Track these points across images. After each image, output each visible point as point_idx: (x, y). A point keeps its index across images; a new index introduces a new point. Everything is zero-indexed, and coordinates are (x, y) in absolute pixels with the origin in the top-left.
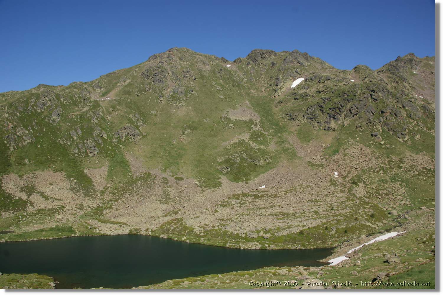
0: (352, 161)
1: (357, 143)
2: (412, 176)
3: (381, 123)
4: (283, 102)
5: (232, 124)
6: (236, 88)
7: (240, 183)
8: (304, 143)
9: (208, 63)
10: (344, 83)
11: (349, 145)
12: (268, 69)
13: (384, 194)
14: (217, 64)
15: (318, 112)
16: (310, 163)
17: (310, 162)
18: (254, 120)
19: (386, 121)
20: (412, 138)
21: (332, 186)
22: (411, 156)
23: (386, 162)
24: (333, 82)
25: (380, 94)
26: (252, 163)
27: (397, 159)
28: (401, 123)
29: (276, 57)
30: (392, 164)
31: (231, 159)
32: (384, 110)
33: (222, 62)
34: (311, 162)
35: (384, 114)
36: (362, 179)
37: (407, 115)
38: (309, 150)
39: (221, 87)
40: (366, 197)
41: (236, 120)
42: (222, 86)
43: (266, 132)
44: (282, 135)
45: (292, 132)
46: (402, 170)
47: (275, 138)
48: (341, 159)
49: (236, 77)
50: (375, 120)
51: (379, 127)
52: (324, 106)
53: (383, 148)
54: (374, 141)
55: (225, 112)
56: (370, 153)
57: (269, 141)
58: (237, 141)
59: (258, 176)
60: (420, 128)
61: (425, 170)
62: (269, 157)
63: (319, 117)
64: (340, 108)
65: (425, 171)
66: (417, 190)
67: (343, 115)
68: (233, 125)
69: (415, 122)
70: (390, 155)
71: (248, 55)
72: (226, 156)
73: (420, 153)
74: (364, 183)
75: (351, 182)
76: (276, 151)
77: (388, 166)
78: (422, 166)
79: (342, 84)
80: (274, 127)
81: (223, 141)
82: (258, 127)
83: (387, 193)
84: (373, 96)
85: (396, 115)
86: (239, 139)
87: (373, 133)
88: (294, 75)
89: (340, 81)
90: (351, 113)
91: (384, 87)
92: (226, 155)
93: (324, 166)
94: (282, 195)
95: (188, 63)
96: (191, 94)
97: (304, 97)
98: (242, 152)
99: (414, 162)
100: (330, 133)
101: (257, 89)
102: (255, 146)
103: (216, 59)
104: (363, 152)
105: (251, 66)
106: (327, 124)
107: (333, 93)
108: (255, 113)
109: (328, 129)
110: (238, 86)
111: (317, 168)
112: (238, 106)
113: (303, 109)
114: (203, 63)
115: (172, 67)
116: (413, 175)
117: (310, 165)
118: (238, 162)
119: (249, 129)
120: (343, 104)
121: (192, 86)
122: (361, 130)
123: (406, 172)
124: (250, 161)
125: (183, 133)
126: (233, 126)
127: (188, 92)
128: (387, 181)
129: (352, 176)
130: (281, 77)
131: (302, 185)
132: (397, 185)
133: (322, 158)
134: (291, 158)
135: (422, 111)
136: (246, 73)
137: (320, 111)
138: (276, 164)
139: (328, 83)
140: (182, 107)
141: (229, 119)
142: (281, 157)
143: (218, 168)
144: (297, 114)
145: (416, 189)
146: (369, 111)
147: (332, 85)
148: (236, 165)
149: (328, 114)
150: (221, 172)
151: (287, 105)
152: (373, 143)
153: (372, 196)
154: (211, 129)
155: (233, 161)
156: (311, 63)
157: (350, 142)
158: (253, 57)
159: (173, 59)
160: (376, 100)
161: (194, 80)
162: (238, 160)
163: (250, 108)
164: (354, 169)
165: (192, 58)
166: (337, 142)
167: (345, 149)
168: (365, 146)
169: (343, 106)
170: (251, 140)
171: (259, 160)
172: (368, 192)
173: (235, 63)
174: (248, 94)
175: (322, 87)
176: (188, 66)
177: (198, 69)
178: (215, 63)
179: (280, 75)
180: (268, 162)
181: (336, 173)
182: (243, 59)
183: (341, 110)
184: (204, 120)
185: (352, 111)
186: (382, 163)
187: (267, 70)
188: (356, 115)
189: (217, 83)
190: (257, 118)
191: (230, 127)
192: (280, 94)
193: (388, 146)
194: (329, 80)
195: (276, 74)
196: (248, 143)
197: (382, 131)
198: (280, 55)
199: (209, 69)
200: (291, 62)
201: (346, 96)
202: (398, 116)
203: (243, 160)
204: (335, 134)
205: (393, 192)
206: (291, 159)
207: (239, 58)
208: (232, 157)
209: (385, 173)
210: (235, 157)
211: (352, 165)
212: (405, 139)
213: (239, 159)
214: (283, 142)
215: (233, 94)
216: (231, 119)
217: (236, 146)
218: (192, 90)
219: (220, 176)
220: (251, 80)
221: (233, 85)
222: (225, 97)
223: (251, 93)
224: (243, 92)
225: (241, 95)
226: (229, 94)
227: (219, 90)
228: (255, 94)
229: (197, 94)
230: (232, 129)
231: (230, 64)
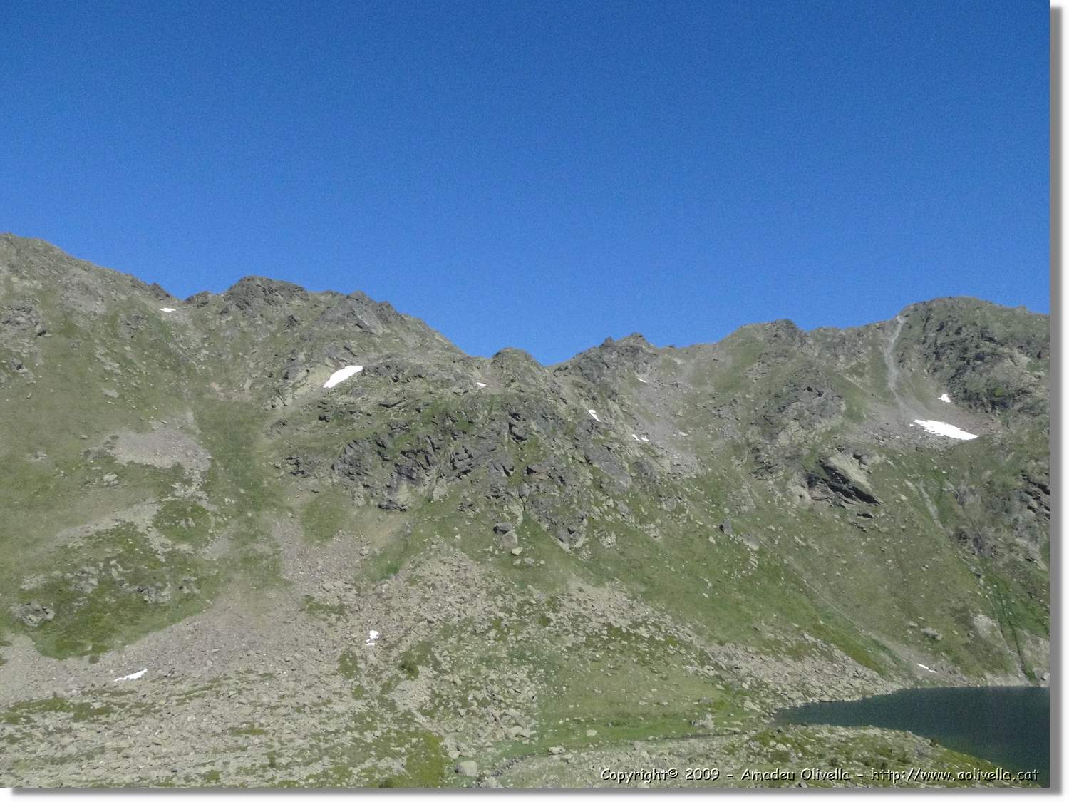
3: (524, 499)
4: (289, 423)
5: (115, 476)
6: (170, 374)
7: (71, 661)
8: (313, 541)
9: (101, 293)
12: (276, 332)
14: (129, 301)
15: (371, 459)
16: (308, 602)
17: (309, 598)
18: (187, 468)
19: (535, 494)
20: (594, 543)
22: (580, 590)
24: (429, 383)
26: (134, 596)
27: (544, 598)
28: (572, 502)
29: (304, 304)
31: (67, 583)
32: (534, 467)
33: (153, 296)
34: (313, 599)
35: (534, 476)
36: (432, 654)
37: (594, 480)
39: (121, 366)
41: (131, 462)
42: (125, 362)
43: (215, 503)
44: (258, 515)
45: (291, 509)
46: (547, 628)
47: (234, 522)
49: (176, 343)
50: (510, 491)
51: (517, 510)
52: (390, 445)
55: (106, 439)
57: (210, 531)
58: (111, 525)
59: (138, 637)
60: (619, 516)
62: (193, 579)
63: (370, 473)
64: (428, 453)
67: (434, 470)
68: (115, 479)
69: (611, 500)
72: (57, 573)
73: (607, 584)
76: (222, 560)
80: (242, 491)
81: (69, 524)
82: (193, 488)
84: (513, 428)
85: (562, 481)
86: (117, 520)
87: (498, 525)
88: (338, 355)
89: (447, 384)
90: (454, 468)
92: (57, 569)
93: (347, 611)
95: (37, 285)
96: (14, 374)
97: (345, 414)
98: (113, 562)
99: (584, 608)
100: (391, 516)
101: (230, 382)
102: (163, 545)
103: (135, 285)
104: (463, 576)
105: (231, 317)
106: (389, 493)
107: (418, 411)
108: (199, 448)
109: (388, 507)
110: (175, 369)
111: (324, 616)
112: (156, 425)
113: (335, 447)
114: (86, 289)
117: (308, 606)
118: (89, 590)
119: (161, 493)
120: (437, 443)
121: (25, 351)
122: (471, 513)
123: (557, 635)
124: (131, 589)
126: (116, 482)
130: (301, 357)
131: (249, 671)
132: (522, 675)
133: (349, 586)
134: (257, 583)
135: (633, 474)
136: (212, 335)
137: (376, 456)
138: (208, 601)
139: (417, 386)
141: (108, 461)
142: (230, 580)
143: (15, 608)
144: (316, 460)
146: (498, 465)
147: (423, 391)
148: (79, 602)
149: (396, 465)
150: (20, 625)
151: (295, 434)
152: (494, 551)
154: (40, 485)
155: (72, 589)
156: (392, 330)
157: (434, 546)
158: (242, 296)
160: (521, 439)
162: (92, 585)
163: (190, 432)
164: (425, 623)
165: (56, 273)
166: (402, 543)
167: (416, 563)
169: (438, 448)
170: (155, 525)
171: (157, 588)
173: (190, 305)
174: (199, 394)
175: (396, 394)
176: (31, 293)
177: (61, 305)
179: (302, 351)
180: (188, 594)
181: (374, 634)
182: (213, 297)
183: (430, 458)
184: (29, 455)
185: (456, 461)
186: (501, 609)
187: (274, 334)
188: (465, 473)
189: (112, 352)
190: (199, 463)
191: (105, 484)
192: (289, 400)
193: (529, 561)
194: (420, 377)
195: (293, 348)
196: (143, 534)
197: (524, 521)
198: (316, 299)
199: (100, 311)
200: (340, 321)
201: (449, 423)
202: (568, 483)
203: (107, 585)
204: (404, 519)
206: (258, 587)
207: (204, 294)
208: (71, 576)
210: (85, 575)
211: (422, 613)
212: (577, 545)
213: (94, 582)
214: (254, 537)
215: (153, 388)
216: (116, 459)
217: (101, 542)
218: (20, 363)
219: (9, 636)
220: (220, 356)
221: (162, 364)
222: (124, 395)
223: (210, 391)
224: (186, 387)
225: (178, 395)
226: (140, 387)
227: (111, 374)
228: (220, 393)
229: (32, 375)
230: (109, 488)
231: (173, 306)
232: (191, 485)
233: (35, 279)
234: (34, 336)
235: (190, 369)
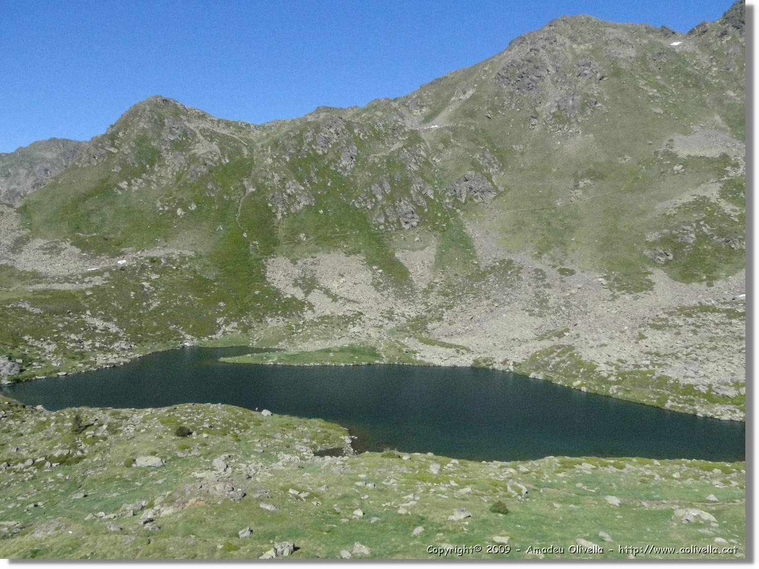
5: (681, 166)
6: (693, 90)
7: (695, 285)
9: (630, 42)
18: (731, 155)
26: (723, 244)
31: (676, 237)
33: (662, 36)
39: (658, 90)
41: (689, 156)
42: (661, 88)
49: (692, 67)
55: (666, 142)
58: (691, 199)
59: (736, 272)
68: (682, 168)
71: (725, 14)
72: (666, 231)
81: (660, 200)
82: (741, 169)
86: (694, 195)
92: (665, 228)
96: (594, 108)
98: (702, 223)
101: (741, 89)
102: (733, 210)
105: (730, 37)
108: (735, 141)
110: (696, 86)
112: (695, 128)
114: (620, 42)
115: (555, 57)
118: (691, 241)
119: (718, 175)
121: (596, 92)
124: (720, 240)
125: (576, 186)
126: (683, 170)
127: (588, 106)
140: (573, 135)
141: (673, 157)
143: (647, 253)
148: (687, 249)
150: (654, 263)
154: (633, 177)
155: (680, 240)
159: (558, 40)
162: (692, 238)
163: (722, 130)
165: (597, 35)
170: (722, 197)
171: (740, 239)
173: (692, 36)
174: (720, 101)
177: (608, 56)
182: (711, 25)
184: (620, 158)
189: (649, 81)
190: (738, 151)
191: (676, 172)
196: (715, 204)
199: (633, 55)
203: (702, 238)
208: (677, 232)
210: (685, 231)
213: (693, 235)
215: (684, 102)
216: (677, 155)
217: (688, 210)
218: (596, 100)
219: (650, 269)
221: (685, 84)
222: (666, 111)
223: (727, 98)
224: (708, 97)
225: (704, 105)
226: (675, 103)
227: (653, 97)
228: (736, 98)
229: (604, 108)
230: (679, 175)
231: (679, 40)
232: (739, 168)
234: (597, 81)
235: (707, 84)
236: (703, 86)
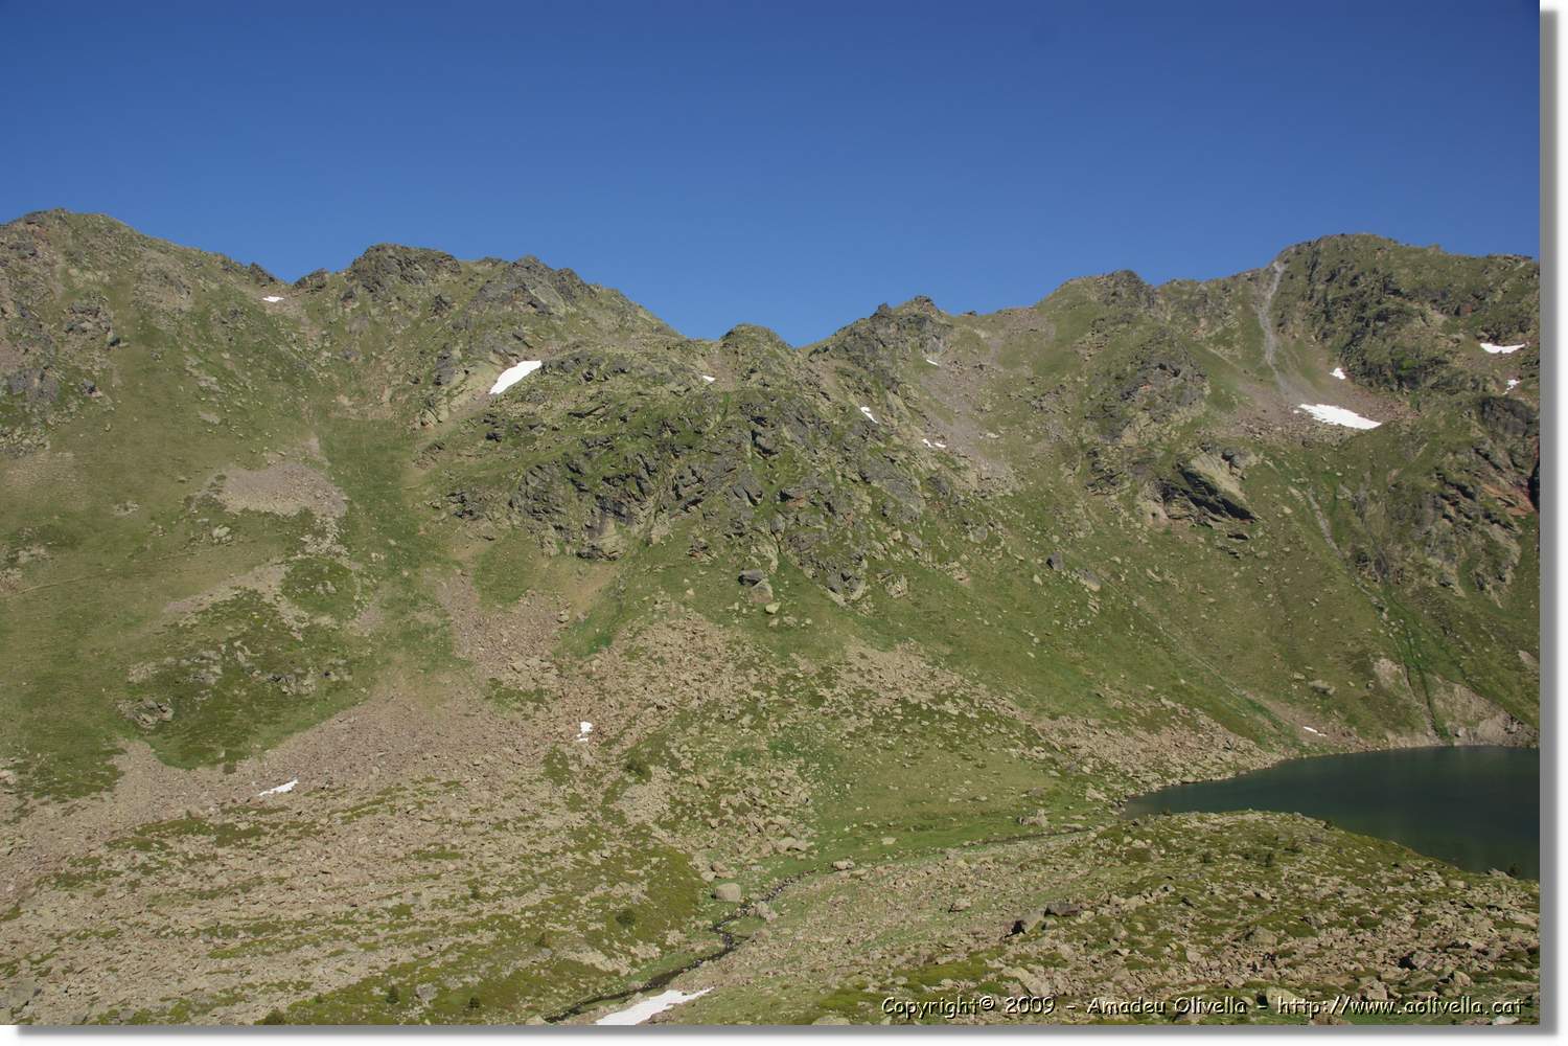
0: (652, 679)
1: (682, 608)
2: (849, 733)
3: (778, 535)
4: (447, 446)
5: (227, 529)
6: (283, 387)
7: (203, 771)
8: (493, 606)
9: (186, 282)
10: (673, 386)
11: (656, 616)
12: (419, 320)
13: (733, 807)
14: (222, 290)
15: (563, 490)
16: (494, 688)
17: (495, 683)
18: (318, 514)
19: (793, 528)
20: (878, 592)
21: (548, 783)
22: (863, 656)
23: (773, 681)
24: (635, 381)
25: (786, 432)
26: (269, 688)
27: (814, 669)
28: (845, 538)
29: (456, 279)
30: (792, 689)
31: (185, 672)
32: (790, 491)
33: (252, 282)
34: (501, 683)
35: (790, 503)
36: (667, 749)
37: (873, 506)
38: (505, 633)
39: (219, 380)
40: (663, 826)
41: (245, 511)
42: (225, 376)
43: (358, 560)
44: (416, 574)
45: (459, 564)
46: (821, 709)
47: (386, 586)
48: (616, 669)
49: (288, 345)
50: (758, 525)
51: (771, 552)
52: (587, 469)
53: (772, 629)
54: (744, 603)
55: (211, 479)
56: (721, 648)
57: (357, 598)
58: (229, 596)
59: (280, 740)
60: (910, 554)
61: (899, 711)
62: (341, 662)
63: (563, 510)
64: (640, 478)
65: (897, 714)
66: (852, 789)
67: (650, 502)
68: (228, 533)
69: (899, 532)
70: (794, 655)
71: (354, 263)
72: (169, 660)
73: (898, 647)
74: (674, 764)
75: (624, 761)
76: (376, 636)
77: (775, 697)
78: (895, 695)
79: (663, 392)
80: (393, 542)
81: (175, 596)
82: (328, 541)
83: (742, 804)
84: (758, 438)
85: (831, 509)
86: (236, 589)
87: (744, 573)
88: (507, 348)
89: (660, 380)
90: (679, 497)
91: (802, 406)
92: (170, 654)
93: (547, 698)
94: (330, 827)
95: (103, 277)
96: (87, 400)
97: (523, 430)
98: (237, 644)
99: (869, 681)
100: (597, 568)
101: (363, 394)
102: (299, 619)
103: (228, 268)
104: (701, 644)
105: (357, 304)
106: (591, 537)
107: (624, 419)
108: (330, 487)
109: (590, 555)
110: (289, 379)
111: (518, 705)
112: (271, 457)
113: (512, 477)
114: (166, 279)
116: (852, 730)
117: (495, 693)
118: (213, 681)
119: (288, 549)
120: (653, 464)
121: (97, 368)
122: (706, 559)
123: (835, 718)
124: (264, 679)
125: (12, 562)
126: (229, 538)
127: (74, 393)
128: (758, 754)
129: (635, 736)
130: (457, 353)
131: (429, 780)
132: (791, 772)
133: (547, 664)
134: (425, 664)
135: (928, 495)
136: (333, 330)
137: (570, 486)
138: (364, 690)
139: (619, 386)
140: (30, 450)
141: (216, 509)
142: (388, 662)
143: (124, 707)
144: (487, 495)
145: (848, 786)
146: (740, 491)
147: (628, 392)
148: (202, 696)
149: (598, 497)
150: (134, 728)
151: (457, 461)
152: (741, 609)
153: (686, 819)
154: (135, 546)
155: (191, 680)
156: (579, 308)
157: (658, 607)
158: (370, 273)
160: (769, 452)
161: (112, 344)
162: (215, 674)
163: (317, 466)
164: (654, 709)
165: (125, 258)
166: (614, 604)
167: (636, 630)
168: (709, 618)
169: (655, 471)
170: (284, 592)
171: (298, 675)
172: (675, 803)
173: (301, 291)
174: (324, 412)
175: (591, 398)
176: (98, 289)
177: (136, 302)
178: (215, 286)
179: (456, 343)
180: (337, 682)
181: (586, 727)
182: (332, 277)
183: (644, 485)
184: (117, 507)
185: (681, 488)
186: (756, 687)
187: (416, 324)
188: (695, 503)
189: (206, 361)
190: (331, 506)
191: (216, 540)
192: (445, 415)
193: (791, 620)
194: (623, 371)
195: (444, 341)
196: (270, 605)
197: (780, 567)
198: (471, 271)
199: (186, 307)
200: (506, 300)
201: (667, 435)
202: (838, 511)
203: (234, 673)
204: (614, 571)
205: (764, 802)
206: (426, 670)
207: (320, 274)
208: (188, 663)
209: (759, 724)
210: (205, 662)
211: (648, 696)
212: (855, 596)
213: (217, 669)
214: (414, 603)
215: (263, 407)
216: (226, 507)
217: (218, 618)
218: (92, 384)
219: (122, 743)
220: (347, 358)
221: (272, 375)
222: (227, 420)
223: (337, 407)
224: (305, 403)
225: (297, 416)
226: (247, 407)
227: (208, 392)
228: (351, 410)
229: (109, 400)
230: (221, 546)
231: (279, 293)
232: (325, 537)
233: (99, 269)
234: (106, 346)
235: (308, 377)
236: (301, 383)
